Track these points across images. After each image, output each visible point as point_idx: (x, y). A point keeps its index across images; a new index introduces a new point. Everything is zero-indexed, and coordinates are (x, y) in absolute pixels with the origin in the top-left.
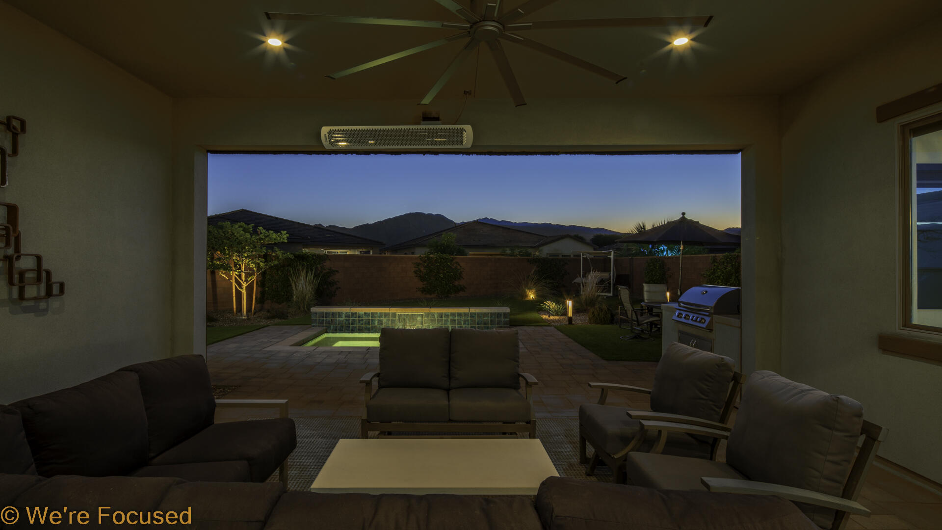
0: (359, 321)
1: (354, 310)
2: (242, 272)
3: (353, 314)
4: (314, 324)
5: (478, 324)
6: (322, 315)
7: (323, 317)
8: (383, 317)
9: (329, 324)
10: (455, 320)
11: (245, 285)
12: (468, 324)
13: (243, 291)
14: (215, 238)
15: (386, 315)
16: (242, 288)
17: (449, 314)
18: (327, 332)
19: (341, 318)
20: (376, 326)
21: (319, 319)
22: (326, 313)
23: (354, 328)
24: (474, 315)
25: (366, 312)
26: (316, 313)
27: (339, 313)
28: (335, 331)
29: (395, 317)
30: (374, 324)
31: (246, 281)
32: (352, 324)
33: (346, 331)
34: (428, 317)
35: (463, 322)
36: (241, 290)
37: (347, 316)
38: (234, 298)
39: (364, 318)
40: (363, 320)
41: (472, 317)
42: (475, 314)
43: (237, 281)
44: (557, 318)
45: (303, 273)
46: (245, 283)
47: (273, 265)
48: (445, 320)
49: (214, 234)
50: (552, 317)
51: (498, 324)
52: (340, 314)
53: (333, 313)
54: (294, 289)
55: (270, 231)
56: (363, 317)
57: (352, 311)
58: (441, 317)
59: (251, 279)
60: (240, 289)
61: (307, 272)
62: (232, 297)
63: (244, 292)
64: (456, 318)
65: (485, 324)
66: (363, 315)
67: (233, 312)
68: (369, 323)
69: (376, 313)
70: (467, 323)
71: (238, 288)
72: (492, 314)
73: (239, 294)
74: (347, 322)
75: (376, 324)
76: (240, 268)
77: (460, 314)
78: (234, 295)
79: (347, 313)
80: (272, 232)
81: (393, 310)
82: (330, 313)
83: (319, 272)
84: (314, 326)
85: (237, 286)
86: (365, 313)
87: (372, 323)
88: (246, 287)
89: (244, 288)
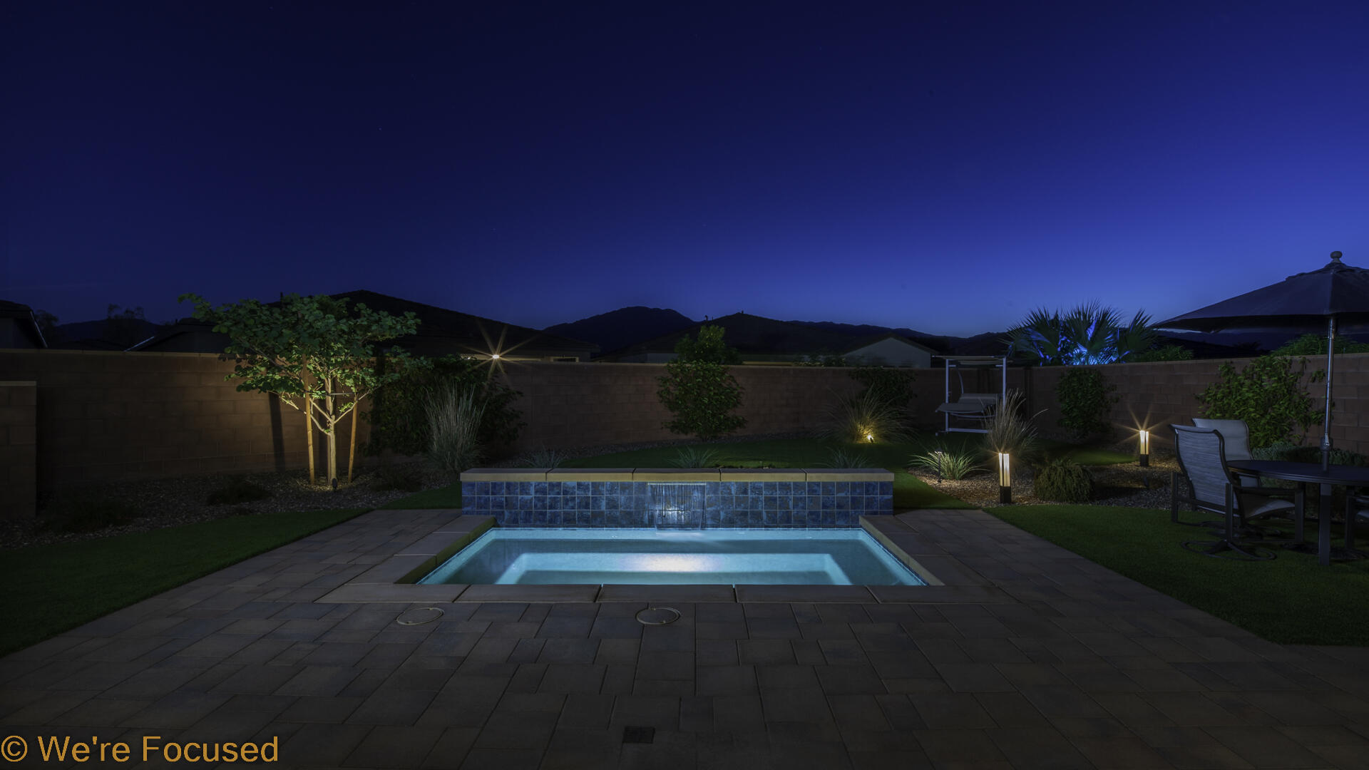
0: (566, 501)
1: (554, 477)
2: (328, 394)
3: (551, 485)
4: (469, 509)
5: (824, 506)
6: (484, 488)
7: (487, 493)
8: (619, 491)
9: (501, 507)
10: (775, 499)
11: (332, 421)
12: (804, 508)
13: (329, 434)
14: (263, 325)
15: (625, 487)
16: (326, 427)
17: (763, 485)
18: (496, 525)
19: (527, 494)
20: (603, 512)
21: (480, 498)
22: (494, 485)
23: (556, 515)
24: (816, 488)
25: (582, 481)
26: (472, 485)
27: (521, 483)
28: (514, 523)
29: (644, 492)
30: (599, 507)
31: (336, 413)
32: (551, 507)
33: (538, 523)
34: (715, 492)
35: (791, 503)
36: (325, 432)
37: (541, 490)
38: (311, 448)
39: (578, 494)
40: (573, 499)
41: (811, 491)
42: (818, 484)
43: (316, 413)
44: (955, 484)
45: (452, 398)
46: (333, 417)
47: (390, 381)
48: (753, 498)
49: (260, 317)
50: (945, 484)
51: (867, 507)
52: (524, 487)
53: (509, 485)
54: (434, 428)
55: (381, 312)
56: (574, 493)
57: (550, 480)
58: (745, 492)
59: (346, 410)
60: (323, 430)
61: (460, 395)
62: (307, 446)
63: (331, 434)
64: (778, 494)
65: (839, 506)
66: (574, 487)
67: (309, 475)
68: (587, 506)
69: (602, 484)
70: (801, 504)
71: (320, 428)
72: (855, 486)
73: (321, 440)
74: (539, 504)
75: (603, 508)
76: (323, 388)
77: (785, 486)
78: (310, 441)
79: (539, 483)
80: (386, 313)
81: (640, 478)
82: (502, 483)
83: (484, 394)
84: (467, 513)
85: (315, 420)
86: (579, 485)
87: (593, 507)
88: (335, 425)
89: (332, 428)
